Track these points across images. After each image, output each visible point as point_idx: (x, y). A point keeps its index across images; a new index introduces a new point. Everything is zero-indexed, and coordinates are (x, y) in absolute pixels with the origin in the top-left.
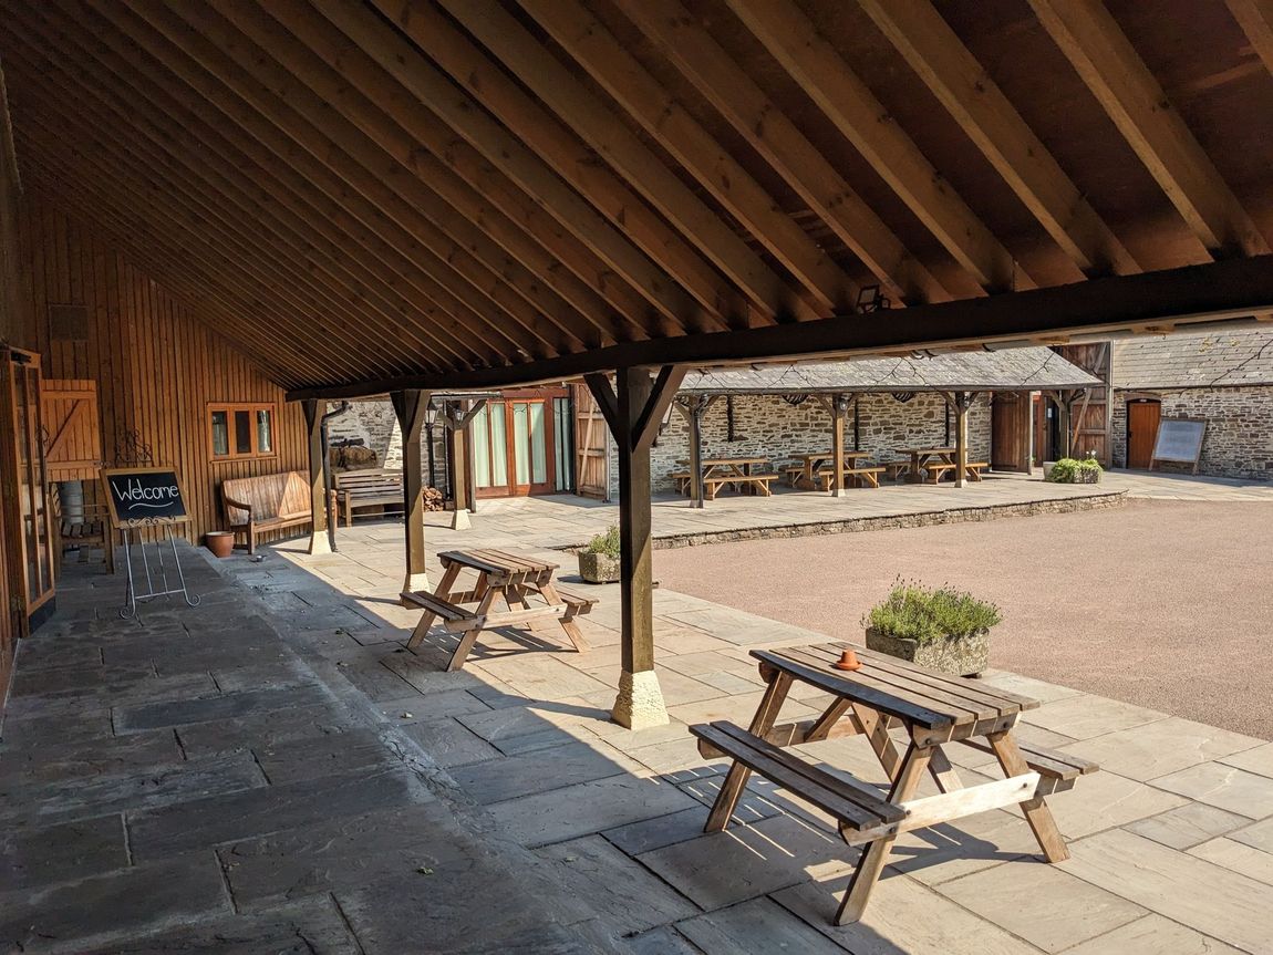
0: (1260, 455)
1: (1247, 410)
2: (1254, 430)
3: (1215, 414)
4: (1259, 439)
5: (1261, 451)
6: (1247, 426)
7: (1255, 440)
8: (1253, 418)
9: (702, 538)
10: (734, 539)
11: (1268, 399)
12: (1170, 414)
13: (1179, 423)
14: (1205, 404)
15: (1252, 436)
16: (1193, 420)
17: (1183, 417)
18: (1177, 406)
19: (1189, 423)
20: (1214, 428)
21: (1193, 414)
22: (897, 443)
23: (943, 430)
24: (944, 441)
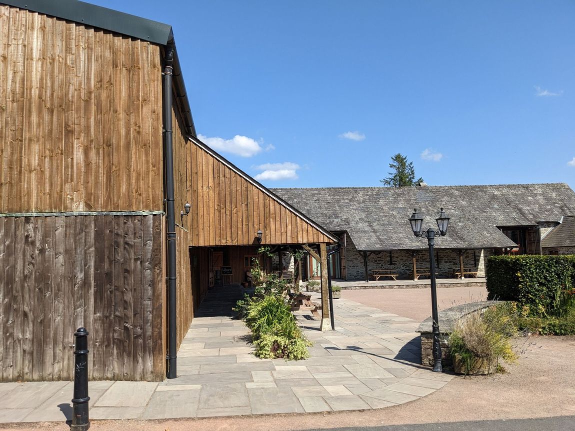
9: (355, 288)
10: (363, 289)
22: (454, 266)
23: (473, 262)
24: (474, 265)
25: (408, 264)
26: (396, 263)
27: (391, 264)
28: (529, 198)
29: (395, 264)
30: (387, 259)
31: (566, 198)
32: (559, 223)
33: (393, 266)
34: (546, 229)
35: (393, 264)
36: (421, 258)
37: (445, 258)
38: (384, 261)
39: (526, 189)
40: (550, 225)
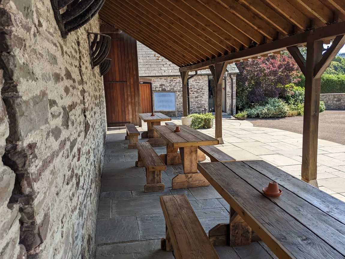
0: (199, 106)
1: (193, 86)
2: (196, 95)
3: (179, 89)
4: (199, 99)
5: (200, 104)
6: (193, 93)
7: (197, 99)
8: (196, 90)
11: (201, 81)
12: (157, 89)
13: (162, 93)
14: (174, 84)
15: (196, 97)
16: (169, 91)
17: (164, 90)
18: (160, 85)
19: (168, 93)
20: (178, 95)
21: (168, 89)
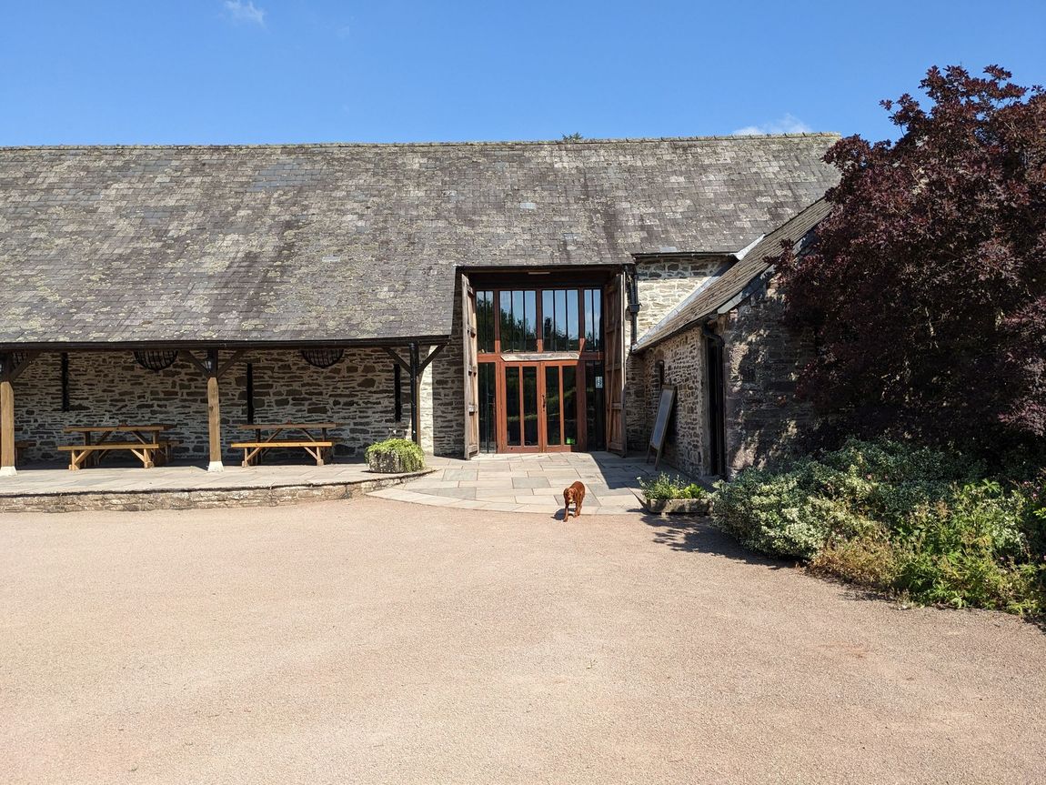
22: (315, 416)
23: (388, 403)
24: (391, 416)
25: (132, 406)
26: (85, 403)
27: (66, 408)
28: (673, 179)
29: (81, 407)
30: (53, 390)
31: (813, 179)
32: (734, 260)
33: (71, 417)
34: (685, 281)
35: (74, 408)
36: (182, 386)
37: (278, 387)
38: (36, 398)
39: (680, 151)
40: (705, 266)
